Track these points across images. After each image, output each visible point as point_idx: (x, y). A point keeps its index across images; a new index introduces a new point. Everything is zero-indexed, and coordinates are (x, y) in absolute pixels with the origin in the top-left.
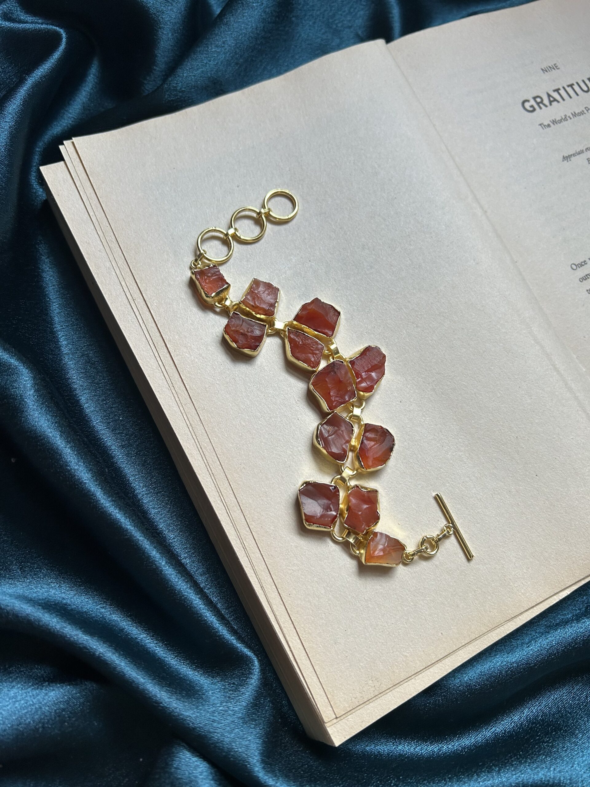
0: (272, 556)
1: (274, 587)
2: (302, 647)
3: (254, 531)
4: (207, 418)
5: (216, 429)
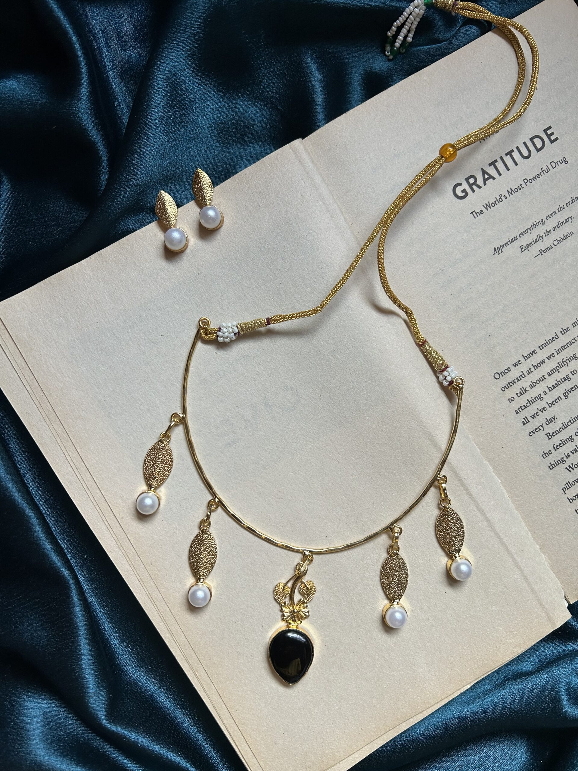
0: (220, 682)
1: (224, 705)
4: (154, 572)
5: (163, 581)
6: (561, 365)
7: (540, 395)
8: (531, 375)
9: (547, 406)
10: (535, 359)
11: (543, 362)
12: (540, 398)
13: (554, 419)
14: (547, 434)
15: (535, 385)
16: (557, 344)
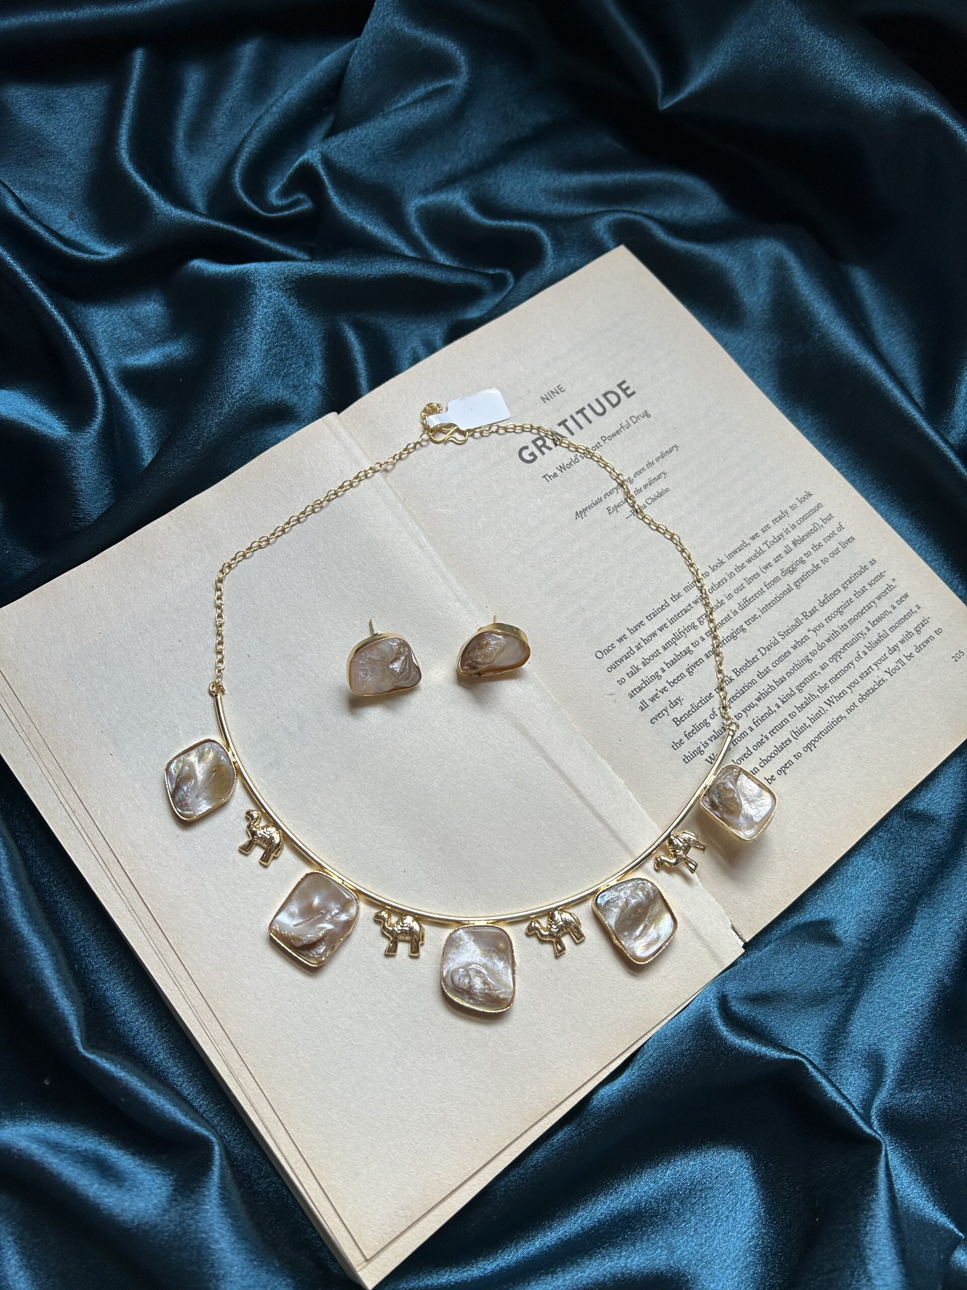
1: (280, 1124)
2: (318, 1187)
6: (677, 637)
7: (657, 673)
8: (641, 650)
9: (668, 686)
10: (644, 632)
11: (654, 634)
12: (657, 676)
13: (680, 701)
14: (673, 720)
15: (648, 661)
16: (669, 613)
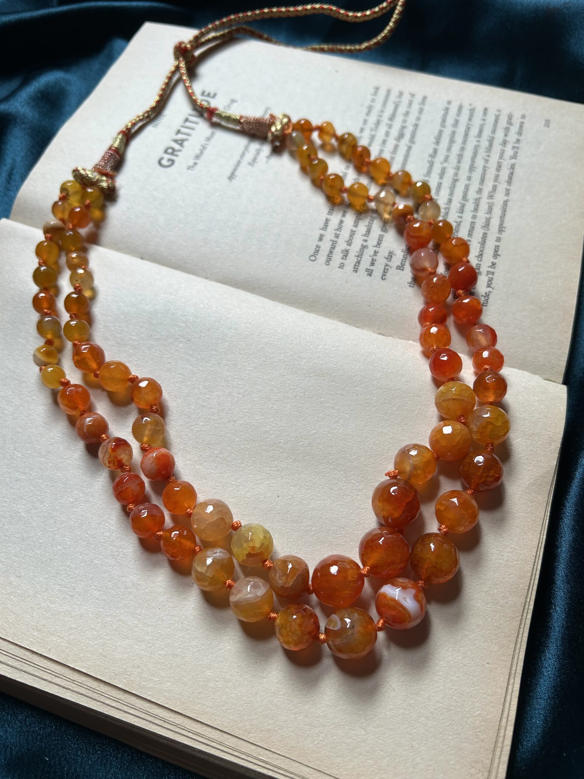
0: (292, 747)
3: (258, 742)
4: (126, 682)
5: (143, 683)
7: (362, 245)
8: (340, 237)
9: (376, 249)
10: (333, 225)
11: (341, 222)
12: (364, 247)
13: (392, 253)
14: (397, 268)
15: (350, 241)
